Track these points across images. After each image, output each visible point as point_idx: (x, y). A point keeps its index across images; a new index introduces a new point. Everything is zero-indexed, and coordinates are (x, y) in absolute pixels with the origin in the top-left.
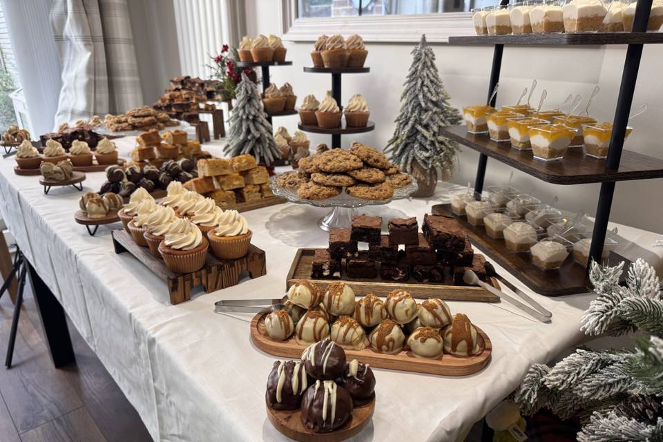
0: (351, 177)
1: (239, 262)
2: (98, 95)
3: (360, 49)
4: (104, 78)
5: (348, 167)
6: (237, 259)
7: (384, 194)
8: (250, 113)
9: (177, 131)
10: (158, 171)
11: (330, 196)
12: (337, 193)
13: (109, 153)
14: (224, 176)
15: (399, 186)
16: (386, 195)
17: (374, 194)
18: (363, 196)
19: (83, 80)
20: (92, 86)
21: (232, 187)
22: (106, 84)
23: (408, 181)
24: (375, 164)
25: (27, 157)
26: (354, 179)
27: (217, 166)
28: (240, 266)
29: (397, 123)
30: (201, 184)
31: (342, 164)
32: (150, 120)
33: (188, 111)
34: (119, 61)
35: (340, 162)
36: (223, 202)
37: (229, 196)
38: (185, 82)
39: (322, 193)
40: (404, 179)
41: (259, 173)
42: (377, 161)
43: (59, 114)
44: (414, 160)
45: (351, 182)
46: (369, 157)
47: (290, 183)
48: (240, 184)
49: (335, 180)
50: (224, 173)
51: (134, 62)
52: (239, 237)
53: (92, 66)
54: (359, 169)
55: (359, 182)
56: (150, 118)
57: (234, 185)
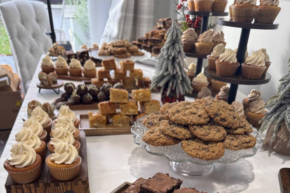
0: (190, 131)
1: (63, 184)
2: (125, 27)
3: (272, 5)
4: (131, 15)
5: (189, 122)
6: (62, 181)
7: (209, 155)
8: (171, 54)
9: (128, 61)
10: (97, 90)
11: (164, 144)
12: (172, 143)
13: (90, 70)
14: (123, 104)
15: (236, 148)
16: (210, 157)
17: (200, 153)
18: (190, 152)
19: (119, 15)
20: (123, 20)
21: (127, 113)
22: (132, 19)
23: (249, 145)
24: (221, 122)
25: (46, 66)
26: (192, 133)
27: (118, 96)
28: (64, 187)
29: (280, 82)
30: (106, 107)
31: (184, 118)
32: (121, 50)
33: (157, 46)
34: (143, 4)
35: (185, 115)
36: (119, 123)
37: (125, 120)
38: (166, 22)
39: (158, 141)
40: (246, 143)
41: (153, 106)
42: (224, 120)
43: (104, 37)
44: (283, 121)
45: (188, 136)
46: (216, 115)
47: (149, 123)
48: (134, 112)
49: (173, 131)
50: (123, 102)
51: (153, 5)
52: (62, 166)
53: (125, 6)
54: (201, 125)
55: (194, 138)
56: (122, 48)
57: (130, 112)
